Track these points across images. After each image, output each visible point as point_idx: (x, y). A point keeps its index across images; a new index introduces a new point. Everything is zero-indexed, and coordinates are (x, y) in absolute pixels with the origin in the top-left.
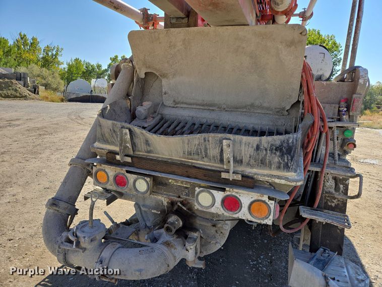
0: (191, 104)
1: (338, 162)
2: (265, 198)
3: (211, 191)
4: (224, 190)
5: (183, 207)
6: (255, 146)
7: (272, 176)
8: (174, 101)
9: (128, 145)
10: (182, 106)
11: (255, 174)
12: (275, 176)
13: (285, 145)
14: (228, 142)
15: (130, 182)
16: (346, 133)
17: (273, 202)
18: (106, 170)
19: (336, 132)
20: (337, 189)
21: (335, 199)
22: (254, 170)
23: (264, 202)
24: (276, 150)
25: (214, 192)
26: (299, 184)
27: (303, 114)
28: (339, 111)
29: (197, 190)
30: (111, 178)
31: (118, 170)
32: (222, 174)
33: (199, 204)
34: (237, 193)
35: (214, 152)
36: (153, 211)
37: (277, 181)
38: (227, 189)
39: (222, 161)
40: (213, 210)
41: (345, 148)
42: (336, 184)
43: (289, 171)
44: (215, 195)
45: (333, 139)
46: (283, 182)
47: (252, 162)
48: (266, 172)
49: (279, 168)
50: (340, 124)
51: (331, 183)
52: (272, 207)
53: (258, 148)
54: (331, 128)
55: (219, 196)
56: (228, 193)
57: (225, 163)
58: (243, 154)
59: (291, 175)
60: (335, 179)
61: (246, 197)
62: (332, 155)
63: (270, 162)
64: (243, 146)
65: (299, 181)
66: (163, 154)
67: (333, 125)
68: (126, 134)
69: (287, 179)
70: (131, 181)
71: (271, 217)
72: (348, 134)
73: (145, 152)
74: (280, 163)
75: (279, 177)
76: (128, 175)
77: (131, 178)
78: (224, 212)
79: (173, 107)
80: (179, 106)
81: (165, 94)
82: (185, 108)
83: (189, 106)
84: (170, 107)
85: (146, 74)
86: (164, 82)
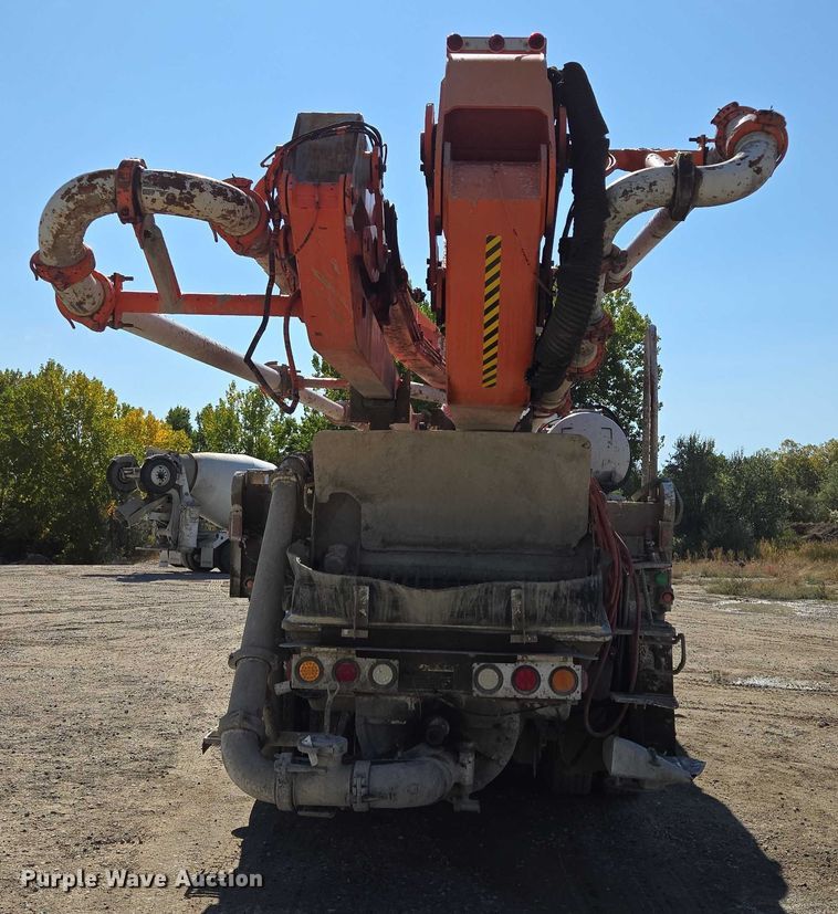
0: (415, 545)
1: (653, 624)
2: (570, 663)
3: (497, 665)
4: (514, 660)
5: (449, 704)
6: (552, 593)
7: (574, 633)
8: (383, 541)
9: (363, 611)
10: (398, 548)
11: (553, 633)
12: (578, 634)
13: (586, 590)
14: (518, 591)
15: (363, 671)
16: (659, 579)
17: (580, 667)
18: (319, 658)
19: (646, 579)
20: (658, 665)
21: (657, 680)
22: (551, 629)
23: (569, 669)
24: (577, 597)
25: (501, 666)
26: (608, 639)
27: (598, 552)
28: (645, 545)
29: (476, 666)
30: (328, 671)
31: (342, 653)
32: (512, 637)
33: (479, 687)
34: (532, 661)
35: (497, 608)
36: (393, 722)
37: (581, 638)
38: (519, 657)
39: (508, 620)
40: (500, 693)
41: (661, 602)
42: (656, 659)
43: (593, 625)
44: (502, 670)
45: (642, 591)
46: (589, 638)
47: (549, 616)
48: (566, 629)
49: (581, 622)
50: (648, 566)
51: (648, 657)
52: (579, 673)
53: (556, 597)
54: (637, 571)
55: (507, 670)
56: (521, 664)
57: (513, 622)
58: (537, 606)
59: (597, 629)
60: (653, 649)
61: (545, 666)
62: (645, 615)
63: (570, 614)
64: (537, 595)
65: (607, 635)
66: (417, 621)
67: (640, 566)
68: (364, 594)
69: (593, 635)
70: (365, 669)
71: (579, 689)
72: (661, 580)
73: (388, 621)
74: (583, 614)
75: (583, 634)
76: (360, 661)
77: (365, 664)
78: (516, 693)
79: (380, 552)
80: (392, 549)
81: (367, 528)
82: (403, 552)
83: (408, 549)
84: (374, 552)
85: (332, 496)
86: (366, 508)
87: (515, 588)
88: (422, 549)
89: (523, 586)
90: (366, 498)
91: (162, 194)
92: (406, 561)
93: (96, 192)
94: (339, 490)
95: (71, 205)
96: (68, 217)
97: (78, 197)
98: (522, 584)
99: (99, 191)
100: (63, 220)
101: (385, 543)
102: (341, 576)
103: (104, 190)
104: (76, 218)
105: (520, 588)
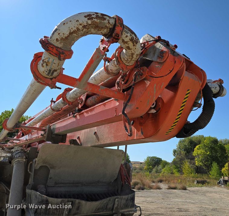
6: (126, 199)
7: (129, 211)
9: (66, 212)
10: (60, 185)
22: (123, 211)
46: (133, 212)
47: (123, 206)
48: (126, 210)
49: (131, 207)
57: (114, 209)
59: (134, 209)
63: (129, 205)
64: (123, 200)
73: (73, 215)
74: (132, 205)
79: (54, 187)
80: (58, 185)
81: (50, 178)
82: (61, 187)
83: (64, 185)
84: (51, 187)
85: (41, 167)
86: (52, 171)
87: (117, 198)
88: (68, 185)
89: (119, 198)
90: (53, 167)
91: (131, 35)
92: (62, 190)
93: (105, 21)
94: (44, 165)
95: (90, 22)
96: (84, 27)
97: (96, 20)
98: (119, 197)
99: (106, 22)
100: (80, 27)
101: (56, 183)
102: (61, 199)
103: (109, 22)
104: (88, 29)
105: (118, 198)
